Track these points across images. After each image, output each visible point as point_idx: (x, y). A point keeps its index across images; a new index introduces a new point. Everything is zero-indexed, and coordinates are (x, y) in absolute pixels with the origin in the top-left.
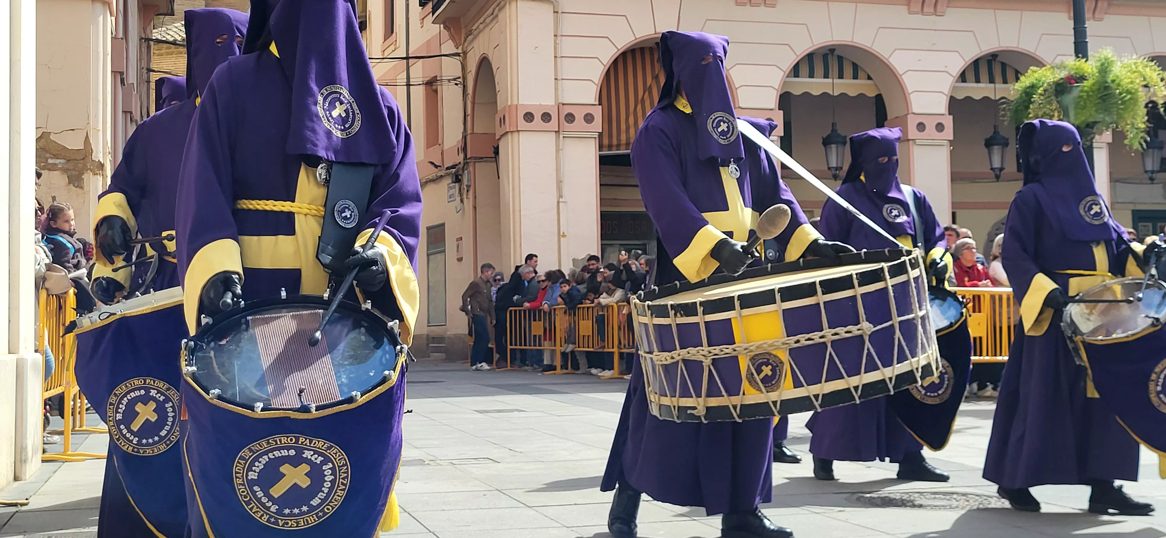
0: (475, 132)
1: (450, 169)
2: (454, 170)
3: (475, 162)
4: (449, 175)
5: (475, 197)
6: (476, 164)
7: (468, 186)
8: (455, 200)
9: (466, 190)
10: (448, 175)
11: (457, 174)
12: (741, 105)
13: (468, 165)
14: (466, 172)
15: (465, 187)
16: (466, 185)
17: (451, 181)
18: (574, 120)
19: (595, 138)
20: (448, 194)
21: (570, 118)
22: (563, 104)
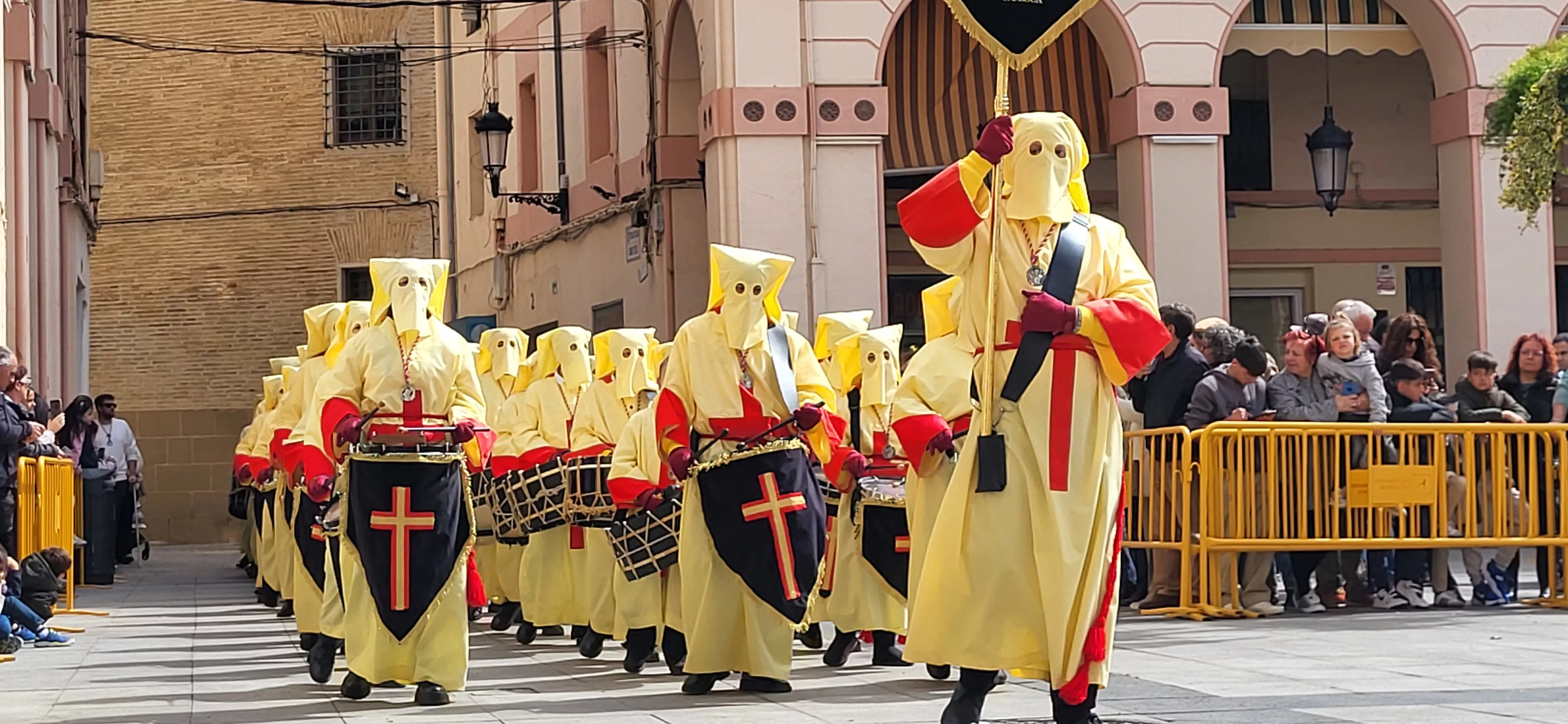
0: (670, 133)
1: (628, 201)
2: (635, 202)
3: (670, 189)
4: (627, 211)
5: (671, 254)
6: (673, 191)
7: (660, 234)
8: (639, 258)
9: (655, 241)
10: (624, 211)
11: (642, 210)
13: (659, 194)
14: (655, 206)
15: (655, 235)
16: (657, 232)
17: (630, 224)
18: (837, 114)
19: (877, 146)
20: (629, 246)
21: (830, 110)
22: (816, 86)
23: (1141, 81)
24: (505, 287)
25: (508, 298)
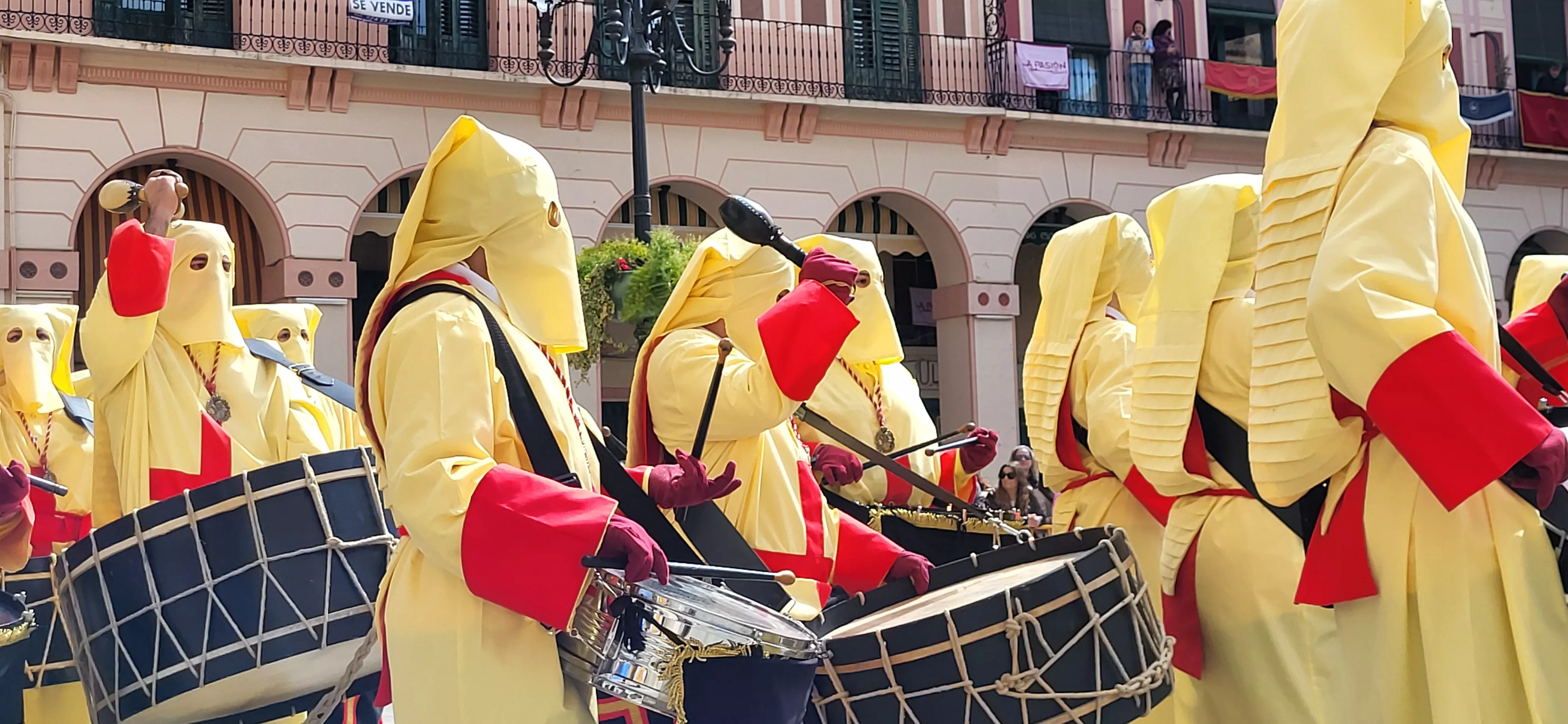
12: (292, 254)
18: (35, 273)
21: (29, 269)
22: (17, 249)
23: (287, 254)
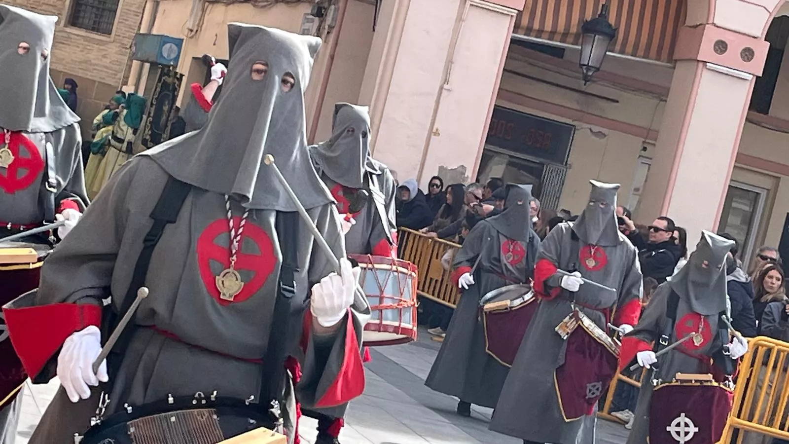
4: (309, 2)
5: (336, 44)
6: (349, 1)
7: (331, 27)
9: (326, 32)
11: (321, 5)
12: (715, 22)
14: (333, 7)
15: (327, 27)
16: (329, 25)
17: (310, 12)
19: (512, 16)
20: (303, 28)
23: (710, 21)
24: (197, 23)
25: (197, 31)
